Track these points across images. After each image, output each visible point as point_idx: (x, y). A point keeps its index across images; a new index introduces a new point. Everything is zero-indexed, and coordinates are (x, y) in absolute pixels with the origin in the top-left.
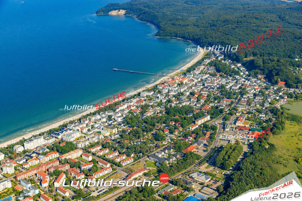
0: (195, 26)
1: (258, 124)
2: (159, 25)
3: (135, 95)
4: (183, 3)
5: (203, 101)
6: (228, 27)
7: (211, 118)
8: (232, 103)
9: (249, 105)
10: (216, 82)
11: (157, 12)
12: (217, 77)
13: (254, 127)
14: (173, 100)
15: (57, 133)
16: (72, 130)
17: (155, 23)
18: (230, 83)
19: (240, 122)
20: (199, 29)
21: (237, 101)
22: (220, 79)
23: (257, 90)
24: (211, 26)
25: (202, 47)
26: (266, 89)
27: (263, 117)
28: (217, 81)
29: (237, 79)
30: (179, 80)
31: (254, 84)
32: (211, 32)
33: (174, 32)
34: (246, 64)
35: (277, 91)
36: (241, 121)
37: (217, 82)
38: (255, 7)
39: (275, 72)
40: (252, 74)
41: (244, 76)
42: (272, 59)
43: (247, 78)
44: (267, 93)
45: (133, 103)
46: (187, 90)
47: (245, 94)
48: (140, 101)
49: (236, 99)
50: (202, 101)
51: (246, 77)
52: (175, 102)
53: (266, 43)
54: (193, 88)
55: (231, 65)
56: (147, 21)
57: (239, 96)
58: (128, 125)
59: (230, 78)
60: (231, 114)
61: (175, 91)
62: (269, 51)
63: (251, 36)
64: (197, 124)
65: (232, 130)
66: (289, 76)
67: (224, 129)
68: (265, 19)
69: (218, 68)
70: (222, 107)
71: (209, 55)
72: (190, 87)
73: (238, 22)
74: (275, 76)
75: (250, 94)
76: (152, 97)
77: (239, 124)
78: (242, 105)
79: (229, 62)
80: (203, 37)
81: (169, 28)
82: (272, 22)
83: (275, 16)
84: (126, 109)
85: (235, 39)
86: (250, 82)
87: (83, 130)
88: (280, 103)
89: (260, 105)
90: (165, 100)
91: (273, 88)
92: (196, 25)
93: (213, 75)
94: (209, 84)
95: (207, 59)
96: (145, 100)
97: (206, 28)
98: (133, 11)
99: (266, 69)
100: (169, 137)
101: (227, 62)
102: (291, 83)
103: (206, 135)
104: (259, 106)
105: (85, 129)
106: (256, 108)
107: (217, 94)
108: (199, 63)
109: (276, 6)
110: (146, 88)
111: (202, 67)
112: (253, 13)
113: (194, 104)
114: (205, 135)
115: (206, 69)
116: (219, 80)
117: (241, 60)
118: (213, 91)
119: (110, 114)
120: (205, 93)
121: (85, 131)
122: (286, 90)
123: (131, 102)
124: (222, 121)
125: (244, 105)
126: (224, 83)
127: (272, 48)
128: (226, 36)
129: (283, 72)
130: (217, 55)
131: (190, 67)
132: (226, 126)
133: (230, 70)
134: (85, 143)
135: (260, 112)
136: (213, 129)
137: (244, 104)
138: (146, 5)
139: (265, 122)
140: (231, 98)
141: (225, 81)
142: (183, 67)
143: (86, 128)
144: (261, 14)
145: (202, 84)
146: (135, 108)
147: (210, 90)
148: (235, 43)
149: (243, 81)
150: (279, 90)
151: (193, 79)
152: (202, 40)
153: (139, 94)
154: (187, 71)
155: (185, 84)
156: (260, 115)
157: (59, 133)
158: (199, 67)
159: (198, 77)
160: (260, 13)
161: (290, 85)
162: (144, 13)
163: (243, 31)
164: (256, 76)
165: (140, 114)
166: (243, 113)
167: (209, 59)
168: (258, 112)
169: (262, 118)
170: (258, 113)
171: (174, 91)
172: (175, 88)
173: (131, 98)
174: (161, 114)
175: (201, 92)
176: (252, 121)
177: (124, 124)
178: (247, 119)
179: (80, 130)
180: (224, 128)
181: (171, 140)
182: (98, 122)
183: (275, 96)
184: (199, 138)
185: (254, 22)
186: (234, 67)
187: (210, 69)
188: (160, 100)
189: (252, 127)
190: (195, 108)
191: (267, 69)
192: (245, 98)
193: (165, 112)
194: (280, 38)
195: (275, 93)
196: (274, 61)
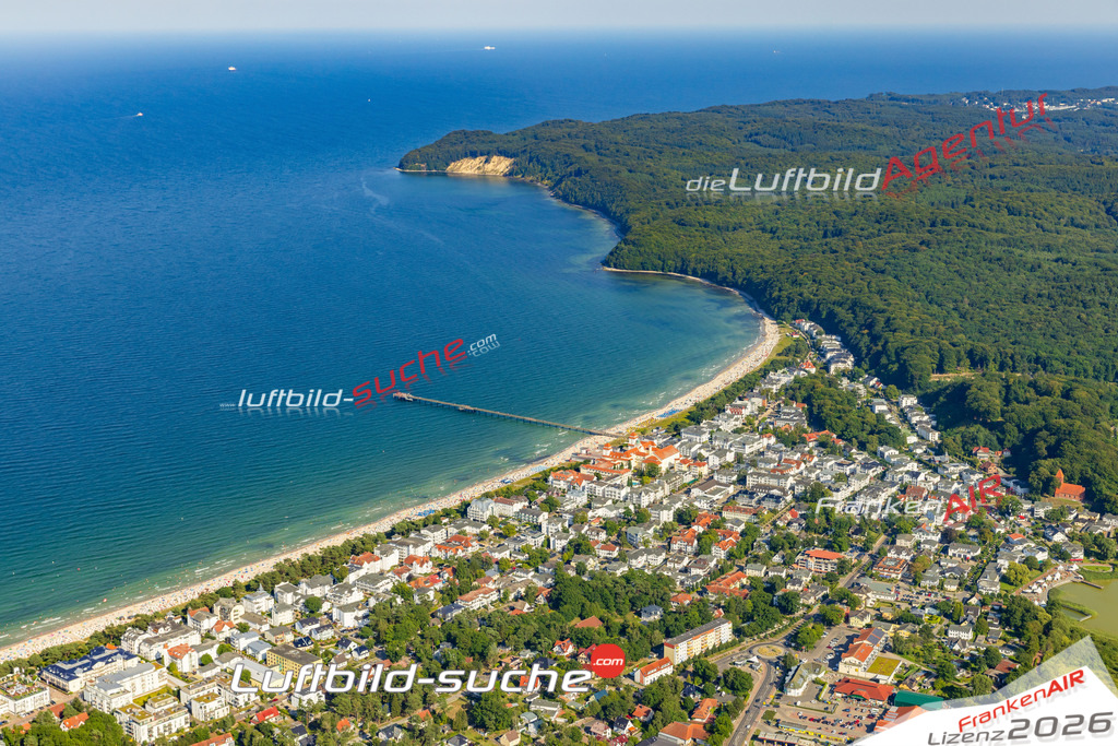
0: (764, 230)
1: (934, 672)
2: (626, 221)
3: (447, 513)
4: (742, 139)
5: (722, 554)
6: (892, 242)
7: (737, 632)
8: (842, 567)
9: (915, 583)
10: (797, 471)
11: (630, 171)
12: (807, 449)
13: (916, 688)
14: (597, 542)
15: (67, 667)
16: (136, 660)
17: (615, 213)
18: (853, 480)
19: (858, 662)
20: (775, 245)
21: (866, 559)
22: (816, 459)
23: (960, 517)
24: (825, 236)
25: (777, 317)
26: (1002, 514)
27: (964, 643)
28: (803, 466)
29: (884, 462)
30: (644, 455)
31: (956, 486)
32: (818, 259)
33: (676, 253)
34: (938, 400)
35: (1047, 525)
36: (862, 658)
37: (801, 473)
38: (1018, 165)
39: (1045, 441)
40: (953, 445)
41: (919, 451)
42: (1041, 382)
43: (930, 460)
44: (1003, 531)
45: (430, 545)
46: (665, 502)
47: (906, 532)
48: (461, 540)
49: (863, 550)
50: (718, 554)
51: (929, 454)
52: (603, 554)
53: (1032, 313)
54: (696, 492)
55: (876, 400)
56: (586, 205)
57: (883, 537)
58: (377, 648)
59: (860, 458)
60: (825, 620)
61: (615, 502)
62: (1039, 348)
63: (975, 283)
64: (668, 660)
65: (817, 698)
66: (1101, 463)
67: (782, 689)
68: (1047, 214)
69: (815, 411)
70: (796, 587)
71: (798, 351)
72: (684, 486)
73: (933, 224)
74: (1045, 458)
75: (928, 533)
76: (516, 523)
77: (851, 668)
78: (882, 579)
79: (873, 387)
80: (783, 277)
81: (656, 236)
82: (1077, 226)
83: (1091, 203)
84: (390, 574)
85: (910, 292)
86: (938, 479)
87: (179, 661)
88: (1049, 578)
89: (960, 585)
90: (564, 543)
91: (1032, 511)
92: (768, 227)
93: (791, 441)
94: (762, 481)
95: (780, 372)
96: (481, 537)
97: (806, 239)
98: (538, 161)
99: (1010, 427)
100: (536, 713)
101: (861, 386)
102: (1108, 493)
103: (696, 712)
104: (954, 588)
105: (186, 657)
106: (940, 598)
107: (789, 524)
108: (746, 386)
109: (1102, 164)
110: (503, 481)
111: (753, 403)
112: (1006, 189)
113: (680, 566)
114: (691, 714)
115: (770, 411)
116: (808, 465)
117: (916, 382)
118: (773, 511)
119: (317, 592)
120: (738, 520)
121: (187, 664)
122: (1083, 521)
123: (420, 542)
124: (782, 651)
125: (892, 580)
126: (829, 477)
127: (1053, 336)
128: (876, 279)
129: (1077, 442)
130: (829, 356)
131: (705, 402)
132: (791, 673)
133: (863, 423)
134: (166, 723)
135: (956, 617)
136: (733, 688)
137: (894, 576)
138: (593, 143)
139: (964, 666)
140: (840, 547)
141: (836, 468)
142: (679, 401)
143: (195, 653)
144: (1034, 196)
145: (735, 478)
146: (429, 570)
147: (765, 504)
148: (906, 307)
149: (907, 472)
150: (1055, 521)
151: (703, 452)
152: (780, 290)
153: (463, 510)
154: (688, 417)
155: (668, 471)
156: (952, 634)
157: (75, 669)
158: (739, 402)
159: (727, 446)
160: (1031, 191)
161: (1105, 500)
162: (578, 173)
163: (946, 262)
164: (970, 454)
165: (443, 599)
166: (879, 618)
167: (791, 372)
168: (946, 616)
169: (956, 647)
170: (946, 621)
171: (609, 502)
172: (617, 491)
173: (425, 526)
174: (527, 606)
175: (725, 514)
176: (913, 657)
177: (363, 642)
178: (891, 644)
179: (167, 661)
180: (781, 686)
181: (540, 727)
182: (258, 627)
183: (1033, 545)
184: (660, 725)
185: (1001, 226)
186: (884, 408)
187: (785, 414)
188: (541, 539)
189: (905, 687)
190: (682, 583)
191: (1018, 426)
192: (903, 548)
193: (547, 598)
194: (1088, 298)
195: (1035, 534)
196: (1048, 393)
